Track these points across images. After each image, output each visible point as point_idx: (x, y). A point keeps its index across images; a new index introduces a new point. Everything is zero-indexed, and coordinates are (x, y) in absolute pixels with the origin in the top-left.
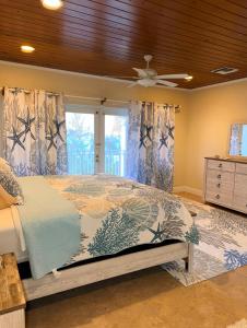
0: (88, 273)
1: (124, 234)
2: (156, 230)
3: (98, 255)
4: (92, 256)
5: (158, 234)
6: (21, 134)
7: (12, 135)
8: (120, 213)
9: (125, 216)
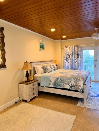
0: (52, 90)
1: (61, 84)
2: (70, 85)
3: (55, 87)
4: (53, 87)
5: (71, 87)
6: (68, 58)
7: (66, 59)
8: (60, 78)
9: (61, 79)
